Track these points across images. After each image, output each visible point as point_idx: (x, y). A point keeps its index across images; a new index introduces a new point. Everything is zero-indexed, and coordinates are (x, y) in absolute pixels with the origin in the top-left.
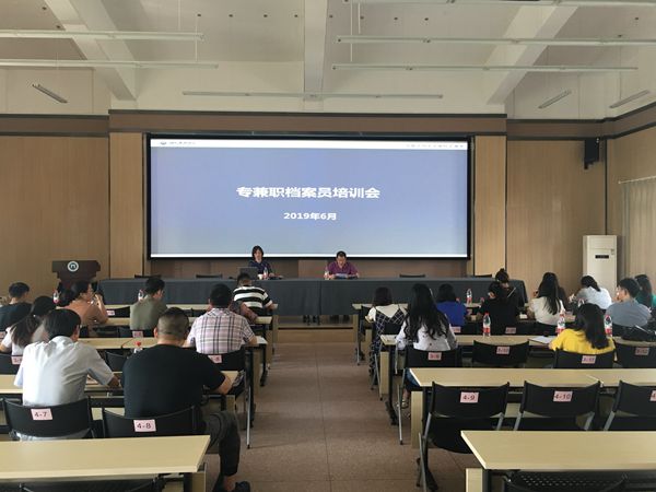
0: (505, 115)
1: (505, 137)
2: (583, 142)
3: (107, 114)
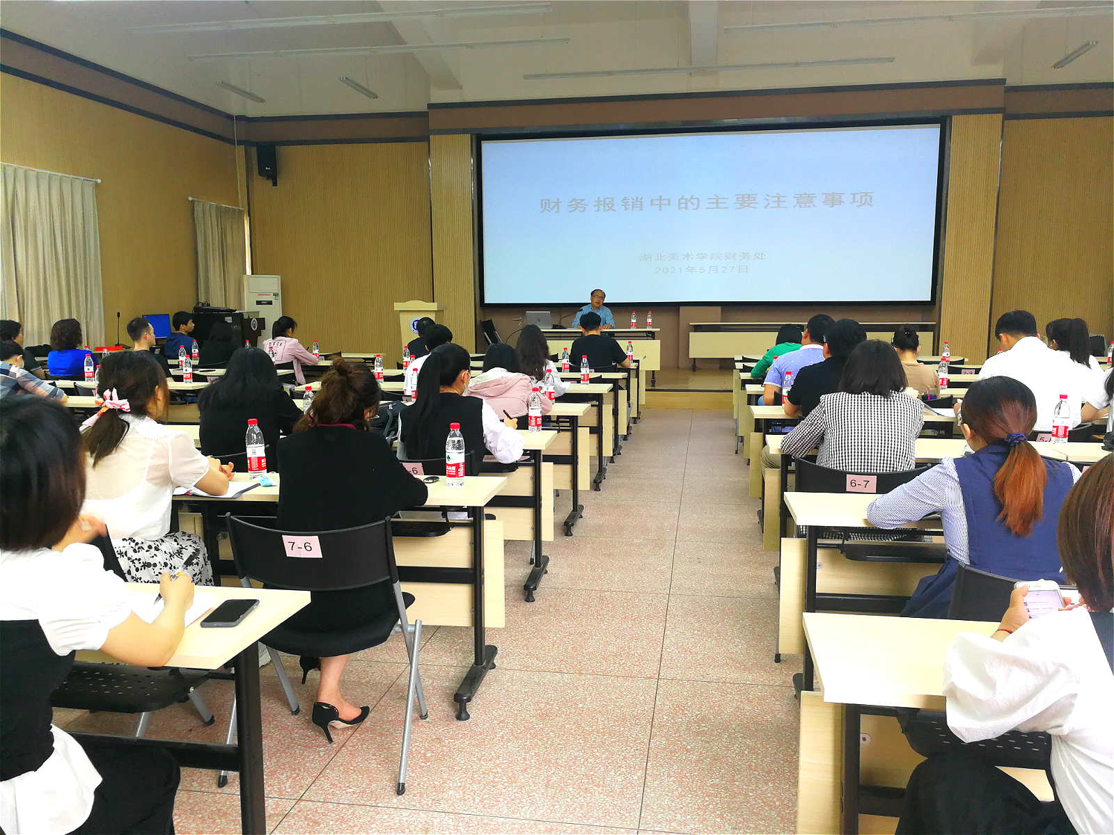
0: (1002, 81)
1: (1000, 116)
3: (424, 108)
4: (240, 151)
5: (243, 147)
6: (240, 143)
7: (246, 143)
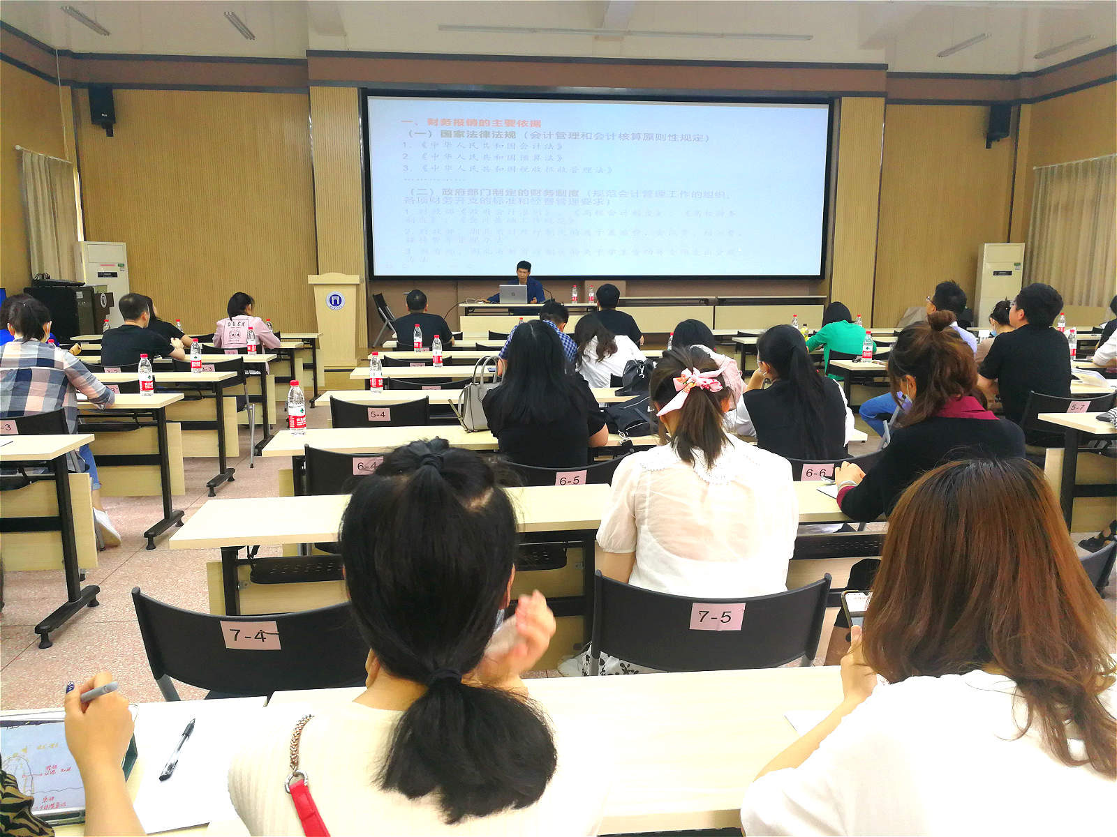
0: (885, 67)
1: (882, 100)
2: (988, 109)
3: (303, 56)
4: (64, 92)
5: (68, 89)
6: (64, 83)
7: (75, 84)
